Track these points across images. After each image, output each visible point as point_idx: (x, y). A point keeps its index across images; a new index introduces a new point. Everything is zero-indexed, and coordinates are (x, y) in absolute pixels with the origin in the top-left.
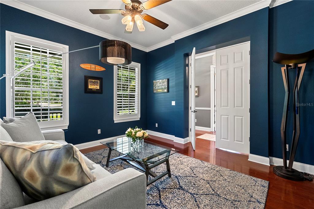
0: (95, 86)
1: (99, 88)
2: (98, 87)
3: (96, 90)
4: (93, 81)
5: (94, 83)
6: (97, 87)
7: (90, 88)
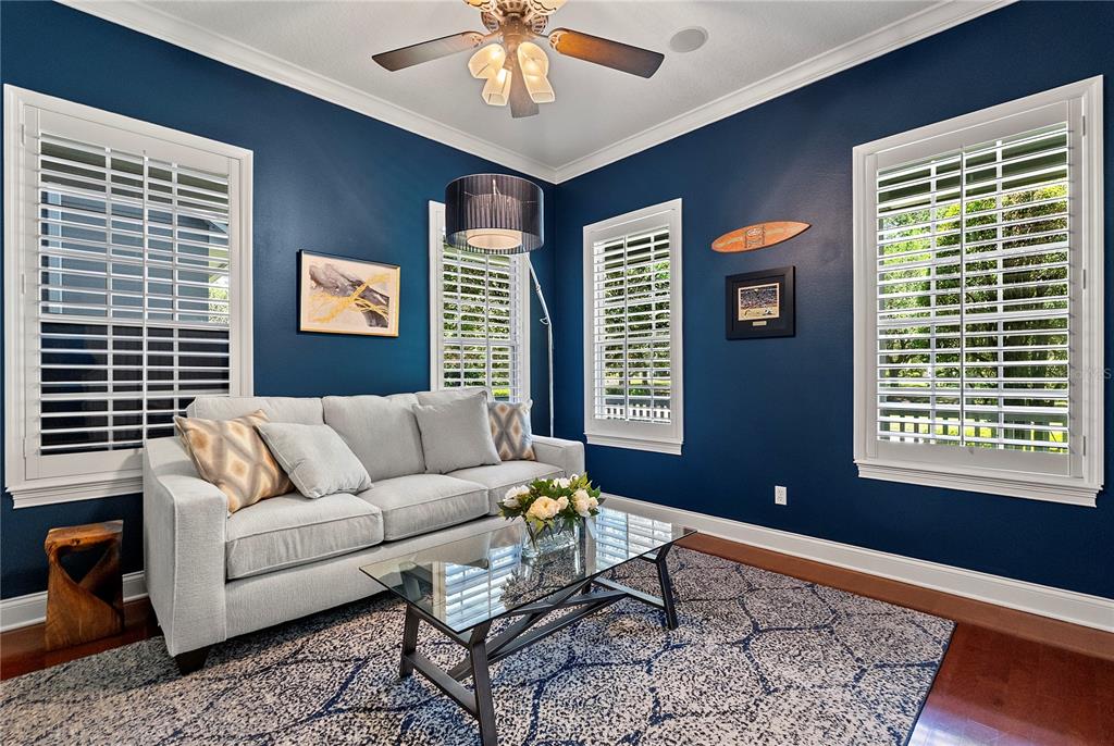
0: (762, 310)
1: (777, 316)
2: (775, 312)
3: (765, 323)
4: (756, 288)
5: (760, 298)
6: (769, 309)
7: (745, 318)
